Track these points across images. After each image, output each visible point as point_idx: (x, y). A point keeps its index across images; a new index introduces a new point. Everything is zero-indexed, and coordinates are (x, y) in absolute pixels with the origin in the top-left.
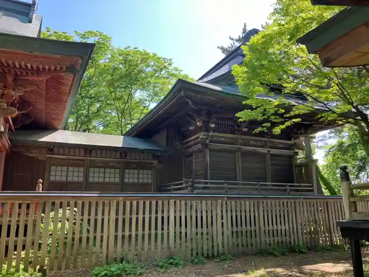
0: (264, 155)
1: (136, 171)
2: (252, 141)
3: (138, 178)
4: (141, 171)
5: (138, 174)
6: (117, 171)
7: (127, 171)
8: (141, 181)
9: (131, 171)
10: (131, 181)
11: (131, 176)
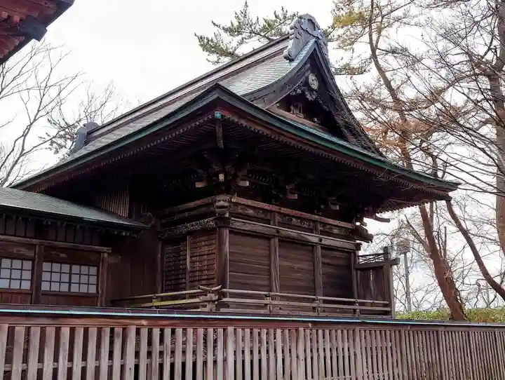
0: (313, 246)
1: (66, 268)
2: (294, 220)
3: (70, 283)
4: (76, 269)
5: (70, 274)
6: (28, 265)
7: (46, 266)
8: (75, 289)
9: (56, 267)
10: (55, 287)
11: (56, 277)
